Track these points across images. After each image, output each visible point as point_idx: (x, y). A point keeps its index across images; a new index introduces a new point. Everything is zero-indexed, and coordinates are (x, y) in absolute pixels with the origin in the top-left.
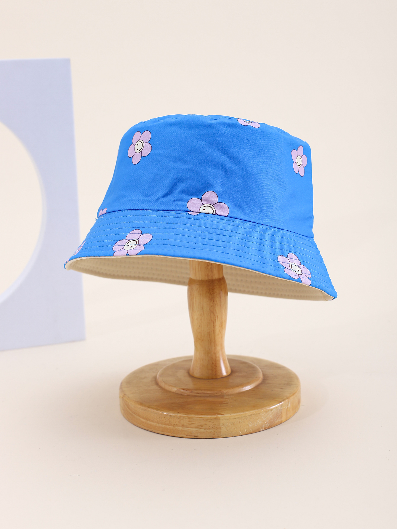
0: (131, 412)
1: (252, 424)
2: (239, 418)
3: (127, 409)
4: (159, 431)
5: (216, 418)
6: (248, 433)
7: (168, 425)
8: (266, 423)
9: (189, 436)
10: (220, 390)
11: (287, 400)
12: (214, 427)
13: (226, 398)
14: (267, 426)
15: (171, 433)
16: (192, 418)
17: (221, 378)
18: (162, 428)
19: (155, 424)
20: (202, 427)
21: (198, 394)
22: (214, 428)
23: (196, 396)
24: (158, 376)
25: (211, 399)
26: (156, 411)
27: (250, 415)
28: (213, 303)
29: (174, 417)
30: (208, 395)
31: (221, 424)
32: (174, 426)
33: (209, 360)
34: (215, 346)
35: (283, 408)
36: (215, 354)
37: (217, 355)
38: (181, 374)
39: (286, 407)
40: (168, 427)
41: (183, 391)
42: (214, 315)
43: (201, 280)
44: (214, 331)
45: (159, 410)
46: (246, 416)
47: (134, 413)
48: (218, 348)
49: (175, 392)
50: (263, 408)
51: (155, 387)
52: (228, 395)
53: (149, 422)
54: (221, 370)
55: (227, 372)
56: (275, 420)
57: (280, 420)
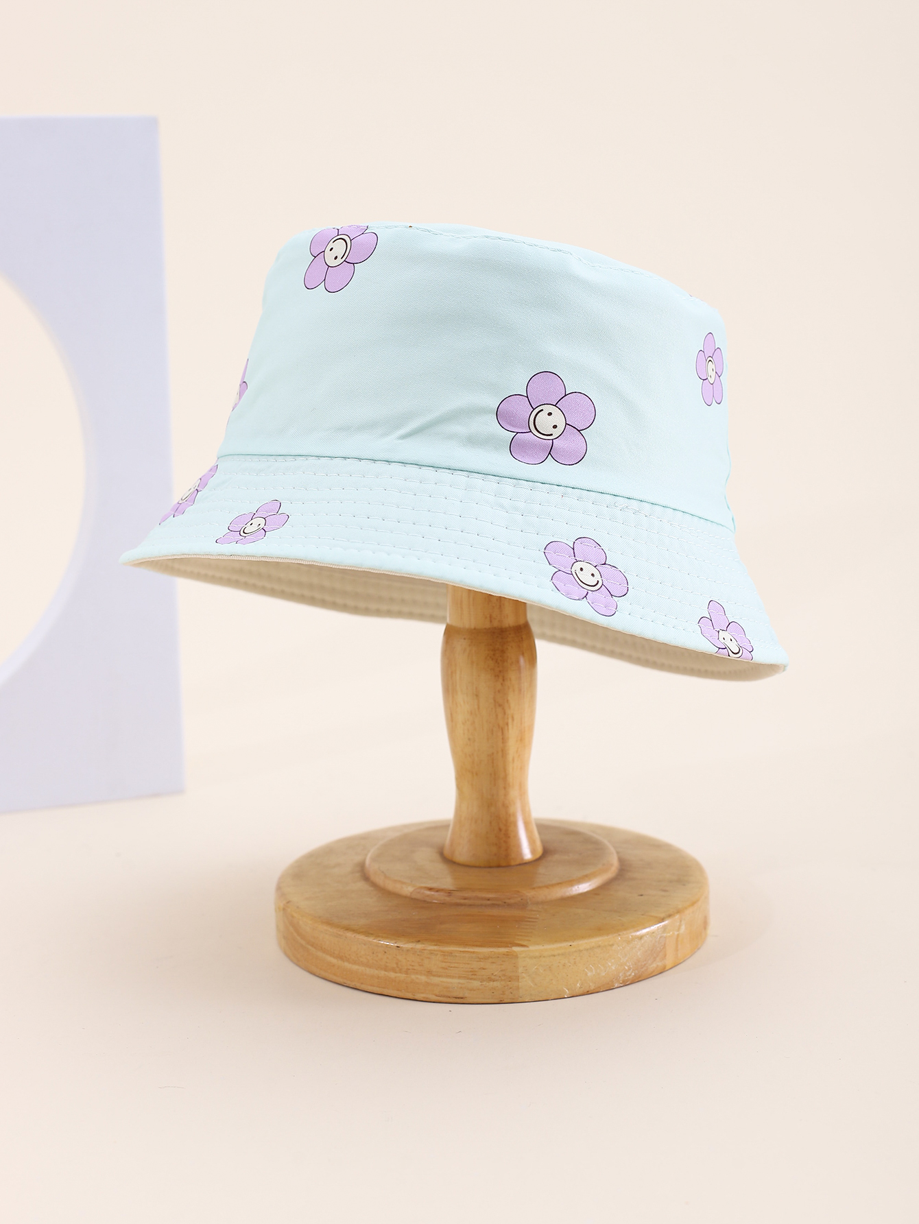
0: (303, 943)
1: (594, 971)
2: (563, 954)
3: (295, 934)
4: (371, 985)
5: (507, 955)
6: (586, 991)
7: (393, 970)
8: (626, 968)
9: (444, 996)
10: (518, 892)
11: (677, 916)
12: (504, 975)
13: (532, 910)
14: (630, 975)
15: (401, 991)
16: (451, 953)
17: (520, 865)
18: (378, 978)
19: (361, 969)
20: (475, 975)
21: (465, 899)
22: (503, 978)
23: (461, 905)
24: (367, 862)
25: (495, 912)
26: (366, 938)
27: (591, 949)
28: (502, 684)
29: (408, 950)
30: (489, 902)
31: (520, 970)
32: (406, 973)
33: (491, 823)
34: (505, 788)
35: (668, 934)
36: (506, 806)
37: (511, 810)
38: (425, 857)
39: (676, 933)
40: (392, 975)
41: (428, 893)
42: (505, 713)
43: (475, 629)
44: (504, 752)
45: (372, 934)
46: (580, 951)
47: (312, 946)
48: (514, 793)
49: (409, 894)
50: (621, 933)
51: (361, 885)
52: (537, 903)
53: (347, 965)
54: (519, 846)
55: (533, 851)
56: (649, 962)
57: (660, 964)
